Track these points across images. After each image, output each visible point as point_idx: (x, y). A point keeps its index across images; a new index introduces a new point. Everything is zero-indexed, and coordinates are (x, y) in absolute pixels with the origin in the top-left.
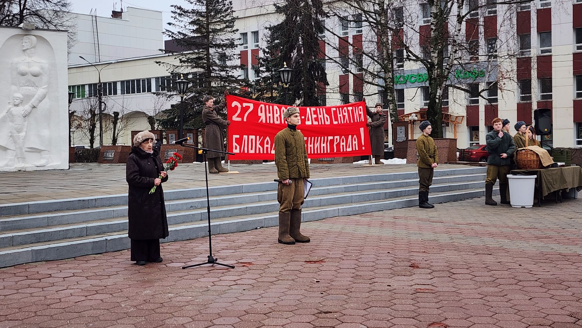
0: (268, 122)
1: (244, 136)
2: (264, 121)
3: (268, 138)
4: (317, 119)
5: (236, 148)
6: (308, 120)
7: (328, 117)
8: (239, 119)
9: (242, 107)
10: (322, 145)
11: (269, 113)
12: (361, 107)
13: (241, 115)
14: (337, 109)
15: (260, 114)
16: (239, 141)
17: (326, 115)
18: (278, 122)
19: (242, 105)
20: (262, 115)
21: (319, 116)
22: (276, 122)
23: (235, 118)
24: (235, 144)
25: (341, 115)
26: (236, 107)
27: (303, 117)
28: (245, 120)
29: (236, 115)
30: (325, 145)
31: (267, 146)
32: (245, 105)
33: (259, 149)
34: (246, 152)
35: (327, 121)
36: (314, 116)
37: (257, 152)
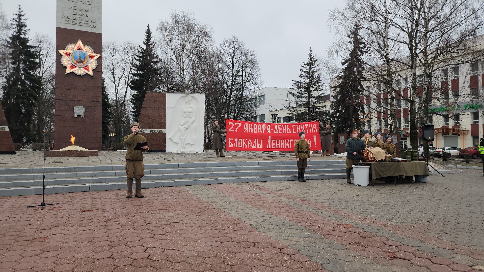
0: (250, 132)
1: (236, 139)
2: (247, 132)
3: (250, 140)
4: (282, 131)
5: (231, 145)
6: (276, 131)
7: (290, 130)
8: (233, 131)
9: (234, 125)
10: (286, 144)
11: (251, 127)
12: (316, 125)
13: (234, 129)
14: (297, 125)
15: (245, 128)
16: (233, 142)
17: (288, 129)
18: (256, 132)
19: (234, 124)
20: (246, 129)
21: (284, 129)
22: (254, 132)
23: (230, 130)
24: (230, 143)
25: (300, 129)
26: (231, 125)
27: (272, 130)
28: (236, 131)
29: (231, 128)
30: (288, 144)
31: (250, 144)
32: (236, 124)
33: (245, 145)
34: (237, 146)
35: (289, 131)
36: (280, 129)
37: (244, 147)
